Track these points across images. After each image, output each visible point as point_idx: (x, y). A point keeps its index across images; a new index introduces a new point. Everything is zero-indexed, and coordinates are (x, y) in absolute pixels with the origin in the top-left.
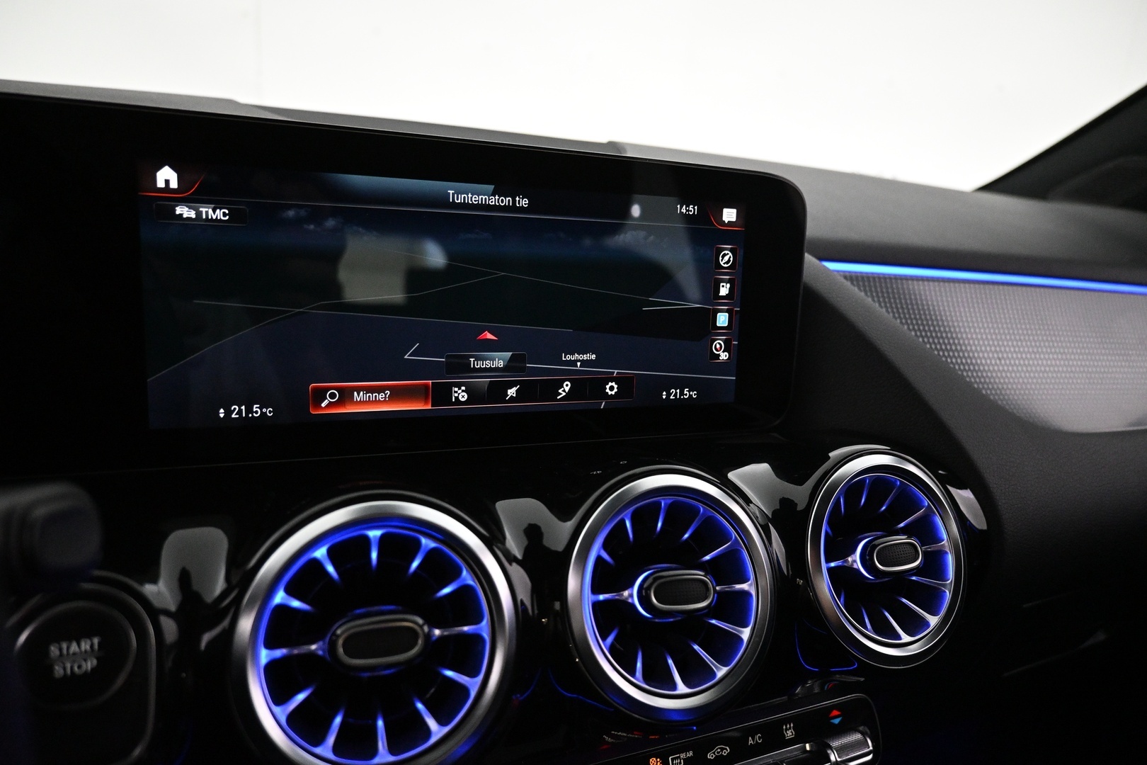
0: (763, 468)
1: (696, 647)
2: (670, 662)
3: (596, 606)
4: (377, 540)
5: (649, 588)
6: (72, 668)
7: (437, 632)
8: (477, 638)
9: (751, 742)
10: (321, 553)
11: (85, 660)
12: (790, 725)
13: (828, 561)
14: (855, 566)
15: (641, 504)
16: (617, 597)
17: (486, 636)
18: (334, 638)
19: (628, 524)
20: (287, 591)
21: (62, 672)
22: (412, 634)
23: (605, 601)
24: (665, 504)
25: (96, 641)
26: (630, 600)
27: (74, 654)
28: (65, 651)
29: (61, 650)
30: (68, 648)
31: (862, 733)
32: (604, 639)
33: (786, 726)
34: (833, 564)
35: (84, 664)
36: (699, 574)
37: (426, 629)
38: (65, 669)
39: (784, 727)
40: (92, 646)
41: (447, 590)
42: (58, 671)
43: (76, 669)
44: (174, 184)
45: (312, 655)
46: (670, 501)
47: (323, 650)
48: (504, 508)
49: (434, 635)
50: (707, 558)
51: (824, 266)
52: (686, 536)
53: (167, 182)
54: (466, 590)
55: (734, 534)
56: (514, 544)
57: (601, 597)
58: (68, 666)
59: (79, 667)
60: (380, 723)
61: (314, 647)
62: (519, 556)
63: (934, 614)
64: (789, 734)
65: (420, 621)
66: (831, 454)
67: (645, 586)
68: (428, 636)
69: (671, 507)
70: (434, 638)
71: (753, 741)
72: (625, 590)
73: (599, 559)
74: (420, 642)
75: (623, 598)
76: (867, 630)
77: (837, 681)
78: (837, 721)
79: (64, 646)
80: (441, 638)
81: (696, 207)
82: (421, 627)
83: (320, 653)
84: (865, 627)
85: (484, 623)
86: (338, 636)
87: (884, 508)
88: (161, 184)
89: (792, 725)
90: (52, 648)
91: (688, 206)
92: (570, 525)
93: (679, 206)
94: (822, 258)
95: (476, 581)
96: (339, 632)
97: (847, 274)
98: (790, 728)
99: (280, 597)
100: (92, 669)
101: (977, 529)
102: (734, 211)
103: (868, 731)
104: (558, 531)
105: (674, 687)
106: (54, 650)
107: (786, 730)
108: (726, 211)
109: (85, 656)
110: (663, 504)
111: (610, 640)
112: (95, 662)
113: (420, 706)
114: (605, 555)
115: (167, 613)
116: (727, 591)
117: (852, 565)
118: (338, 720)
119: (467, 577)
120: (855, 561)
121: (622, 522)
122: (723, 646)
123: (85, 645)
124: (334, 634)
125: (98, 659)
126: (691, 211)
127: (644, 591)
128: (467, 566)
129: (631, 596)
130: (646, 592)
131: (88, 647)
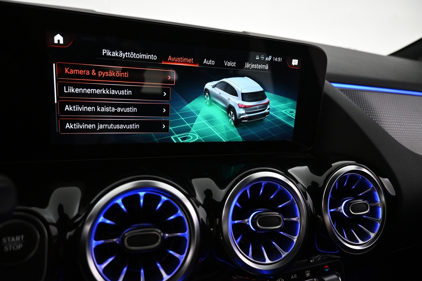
0: (304, 168)
1: (274, 243)
2: (263, 248)
3: (234, 226)
4: (143, 196)
5: (256, 219)
6: (12, 248)
7: (167, 235)
8: (183, 238)
9: (292, 277)
10: (119, 201)
11: (18, 245)
12: (308, 271)
13: (330, 209)
14: (341, 211)
15: (254, 183)
16: (242, 222)
17: (188, 238)
18: (124, 237)
19: (248, 192)
20: (104, 217)
21: (7, 249)
22: (156, 237)
23: (238, 223)
24: (264, 184)
25: (22, 237)
26: (248, 224)
27: (13, 242)
28: (9, 241)
29: (7, 240)
30: (10, 240)
31: (337, 275)
32: (236, 240)
33: (307, 272)
34: (332, 210)
35: (17, 246)
36: (277, 214)
37: (162, 234)
38: (9, 248)
39: (306, 272)
40: (21, 239)
41: (172, 217)
42: (6, 249)
43: (14, 248)
44: (62, 42)
45: (114, 243)
46: (266, 183)
47: (119, 242)
48: (195, 182)
49: (165, 236)
50: (280, 206)
51: (332, 85)
52: (272, 197)
53: (59, 41)
54: (179, 218)
55: (292, 197)
56: (200, 198)
57: (236, 222)
58: (10, 247)
59: (15, 247)
60: (142, 271)
61: (115, 240)
62: (202, 203)
63: (373, 232)
64: (308, 275)
65: (160, 231)
66: (333, 165)
67: (255, 218)
68: (163, 237)
69: (266, 185)
70: (166, 238)
71: (293, 277)
72: (246, 219)
73: (236, 206)
74: (160, 240)
75: (245, 222)
76: (345, 238)
77: (328, 256)
78: (327, 270)
79: (9, 238)
80: (169, 238)
81: (281, 59)
82: (160, 233)
83: (118, 242)
84: (344, 237)
85: (187, 232)
86: (125, 236)
87: (354, 187)
88: (56, 42)
89: (309, 271)
90: (4, 239)
91: (278, 58)
92: (224, 191)
93: (274, 58)
94: (331, 82)
95: (184, 214)
96: (126, 234)
97: (340, 88)
98: (308, 272)
99: (101, 219)
100: (21, 249)
101: (392, 195)
102: (297, 61)
103: (340, 275)
104: (219, 193)
105: (265, 260)
106: (4, 240)
107: (307, 273)
108: (293, 60)
109: (18, 243)
110: (263, 184)
111: (239, 240)
112: (22, 245)
113: (158, 265)
114: (238, 205)
115: (52, 224)
116: (288, 221)
117: (340, 211)
118: (125, 269)
119: (180, 213)
120: (341, 209)
121: (246, 191)
122: (286, 243)
123: (18, 238)
124: (124, 235)
125: (23, 244)
126: (279, 60)
127: (254, 220)
128: (180, 209)
129: (248, 221)
130: (255, 221)
131: (19, 239)
